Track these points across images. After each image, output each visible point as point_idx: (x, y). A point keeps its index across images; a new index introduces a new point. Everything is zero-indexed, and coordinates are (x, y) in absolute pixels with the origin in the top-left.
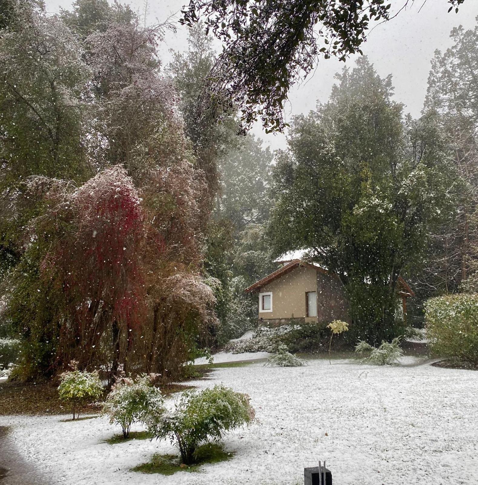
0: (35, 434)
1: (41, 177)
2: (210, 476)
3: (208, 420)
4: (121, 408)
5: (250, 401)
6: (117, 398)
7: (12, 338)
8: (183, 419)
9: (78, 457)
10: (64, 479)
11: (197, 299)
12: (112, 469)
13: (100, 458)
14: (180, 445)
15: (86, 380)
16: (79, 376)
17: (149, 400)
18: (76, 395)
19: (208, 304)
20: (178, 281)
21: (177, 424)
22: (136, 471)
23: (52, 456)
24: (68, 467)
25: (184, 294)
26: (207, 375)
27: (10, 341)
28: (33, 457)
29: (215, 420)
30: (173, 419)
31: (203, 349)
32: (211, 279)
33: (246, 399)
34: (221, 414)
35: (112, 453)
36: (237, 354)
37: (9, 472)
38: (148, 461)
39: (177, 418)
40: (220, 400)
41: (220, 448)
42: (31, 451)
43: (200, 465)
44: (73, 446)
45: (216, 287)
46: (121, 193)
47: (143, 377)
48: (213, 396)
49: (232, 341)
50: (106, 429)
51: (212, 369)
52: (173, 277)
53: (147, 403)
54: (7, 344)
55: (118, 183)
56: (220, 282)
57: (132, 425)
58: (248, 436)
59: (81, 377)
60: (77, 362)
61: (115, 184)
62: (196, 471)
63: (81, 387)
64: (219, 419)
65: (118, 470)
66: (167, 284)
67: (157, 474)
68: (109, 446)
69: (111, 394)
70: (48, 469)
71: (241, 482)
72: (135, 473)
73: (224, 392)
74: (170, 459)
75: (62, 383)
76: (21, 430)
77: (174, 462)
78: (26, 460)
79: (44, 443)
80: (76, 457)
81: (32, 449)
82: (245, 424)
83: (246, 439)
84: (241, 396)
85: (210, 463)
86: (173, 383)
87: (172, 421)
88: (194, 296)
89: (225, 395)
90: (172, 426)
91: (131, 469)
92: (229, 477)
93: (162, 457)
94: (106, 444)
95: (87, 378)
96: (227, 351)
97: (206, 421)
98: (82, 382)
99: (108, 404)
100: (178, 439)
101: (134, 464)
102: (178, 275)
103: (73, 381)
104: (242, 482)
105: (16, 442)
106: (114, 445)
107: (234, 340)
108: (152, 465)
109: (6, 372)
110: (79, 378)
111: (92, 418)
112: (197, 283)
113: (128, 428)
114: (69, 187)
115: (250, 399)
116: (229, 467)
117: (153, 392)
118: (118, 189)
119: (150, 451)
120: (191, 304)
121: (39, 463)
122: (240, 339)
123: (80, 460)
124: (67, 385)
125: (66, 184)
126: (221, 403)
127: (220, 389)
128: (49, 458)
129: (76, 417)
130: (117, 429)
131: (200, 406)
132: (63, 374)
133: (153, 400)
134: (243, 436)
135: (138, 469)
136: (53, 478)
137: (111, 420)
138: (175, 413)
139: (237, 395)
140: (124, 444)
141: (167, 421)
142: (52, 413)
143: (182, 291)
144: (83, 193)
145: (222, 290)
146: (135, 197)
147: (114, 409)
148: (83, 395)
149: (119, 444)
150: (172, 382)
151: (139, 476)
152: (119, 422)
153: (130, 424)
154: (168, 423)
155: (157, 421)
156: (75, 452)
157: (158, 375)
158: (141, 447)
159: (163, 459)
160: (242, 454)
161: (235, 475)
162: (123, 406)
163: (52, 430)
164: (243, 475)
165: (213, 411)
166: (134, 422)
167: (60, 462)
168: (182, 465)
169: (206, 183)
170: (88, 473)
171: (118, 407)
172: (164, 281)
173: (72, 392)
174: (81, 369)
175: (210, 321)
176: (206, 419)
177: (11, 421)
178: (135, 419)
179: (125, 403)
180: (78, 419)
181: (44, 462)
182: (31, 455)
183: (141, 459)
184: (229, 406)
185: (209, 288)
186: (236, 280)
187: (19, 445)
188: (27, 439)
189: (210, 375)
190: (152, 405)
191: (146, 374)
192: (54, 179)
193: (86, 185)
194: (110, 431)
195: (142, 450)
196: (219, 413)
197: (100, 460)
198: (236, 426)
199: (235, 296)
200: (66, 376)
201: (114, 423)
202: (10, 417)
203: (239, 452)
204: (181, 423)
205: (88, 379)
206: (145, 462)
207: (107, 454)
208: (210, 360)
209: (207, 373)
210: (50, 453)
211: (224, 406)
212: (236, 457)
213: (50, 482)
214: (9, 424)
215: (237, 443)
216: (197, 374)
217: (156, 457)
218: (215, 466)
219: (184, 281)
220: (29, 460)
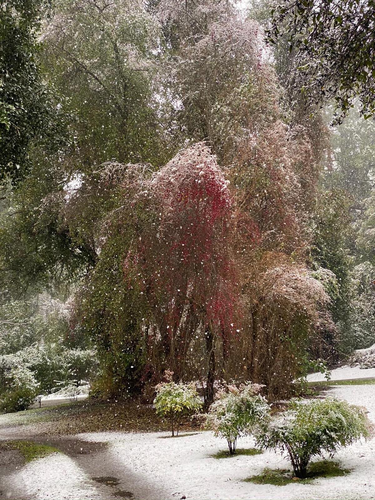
0: (137, 448)
1: (115, 164)
2: (324, 488)
3: (320, 432)
4: (225, 420)
5: (368, 414)
6: (220, 410)
7: (83, 349)
8: (292, 429)
9: (186, 469)
10: (176, 486)
11: (304, 298)
12: (222, 479)
13: (208, 471)
14: (292, 458)
15: (183, 393)
16: (175, 388)
17: (256, 409)
18: (174, 408)
19: (318, 303)
20: (278, 276)
21: (286, 434)
22: (247, 482)
23: (159, 468)
24: (178, 477)
25: (287, 291)
26: (323, 393)
27: (82, 352)
28: (140, 469)
29: (327, 432)
30: (282, 428)
31: (316, 360)
32: (321, 271)
33: (363, 412)
34: (334, 426)
35: (220, 466)
36: (367, 368)
37: (120, 481)
38: (258, 474)
39: (286, 428)
40: (332, 411)
41: (337, 465)
42: (137, 463)
43: (314, 479)
44: (178, 460)
45: (329, 281)
46: (205, 176)
47: (247, 385)
48: (324, 408)
49: (357, 351)
50: (210, 445)
51: (330, 386)
52: (272, 271)
53: (253, 411)
54: (79, 355)
55: (201, 165)
56: (334, 275)
57: (238, 440)
58: (369, 455)
59: (177, 389)
60: (172, 373)
61: (197, 166)
62: (310, 483)
63: (178, 400)
64: (332, 431)
65: (229, 480)
66: (265, 280)
67: (269, 485)
68: (216, 460)
69: (213, 405)
70: (158, 478)
71: (357, 494)
72: (246, 483)
73: (337, 403)
74: (282, 473)
75: (158, 396)
76: (121, 444)
77: (286, 475)
78: (134, 471)
79: (148, 456)
80: (183, 469)
81: (138, 462)
82: (363, 439)
83: (367, 458)
84: (357, 409)
85: (325, 477)
86: (281, 401)
87: (280, 430)
88: (300, 293)
89: (338, 407)
90: (281, 435)
91: (242, 480)
92: (345, 489)
93: (273, 471)
94: (213, 458)
95: (184, 390)
96: (352, 364)
97: (318, 433)
98: (179, 395)
99: (211, 416)
100: (289, 451)
101: (245, 477)
102: (278, 269)
103: (169, 393)
104: (359, 493)
105: (120, 456)
106: (221, 459)
107: (361, 350)
108: (264, 477)
109: (82, 389)
110: (175, 390)
111: (192, 435)
112: (302, 278)
113: (234, 444)
114: (145, 172)
115: (368, 412)
116: (346, 481)
117: (258, 401)
118: (202, 173)
119: (260, 466)
120: (296, 304)
121: (148, 473)
122: (370, 349)
123: (188, 471)
124: (164, 398)
125: (142, 168)
126: (334, 415)
127: (333, 400)
128: (156, 469)
129: (175, 434)
130: (223, 444)
131: (309, 415)
132: (158, 385)
133: (260, 409)
134: (364, 455)
135: (248, 480)
136: (165, 486)
137: (215, 433)
138: (283, 423)
139: (353, 407)
140: (231, 458)
141: (276, 430)
142: (147, 430)
143: (284, 289)
144: (161, 179)
145: (337, 284)
146: (221, 180)
147: (218, 421)
148: (181, 409)
149: (225, 459)
150: (279, 400)
151: (251, 485)
152: (224, 436)
153: (236, 438)
154: (277, 432)
155: (265, 430)
156: (181, 465)
157: (263, 386)
158: (250, 462)
159: (274, 473)
160: (361, 471)
161: (352, 488)
162: (227, 418)
163: (153, 445)
164: (360, 488)
165: (325, 423)
166: (240, 436)
167: (168, 473)
168: (295, 479)
169: (308, 142)
170: (199, 482)
171: (222, 419)
172: (261, 277)
173: (169, 406)
174: (177, 381)
175: (322, 325)
176: (318, 430)
177: (106, 438)
178: (241, 433)
179: (229, 416)
180: (177, 436)
181: (152, 473)
182: (138, 467)
183: (251, 472)
184: (343, 419)
185: (318, 283)
186: (360, 268)
187: (123, 458)
188: (131, 453)
189: (329, 393)
190: (259, 413)
191: (250, 382)
192: (129, 165)
193: (165, 169)
194: (214, 447)
195: (252, 464)
196: (332, 425)
197: (209, 472)
198: (353, 441)
199: (360, 291)
200: (161, 388)
201: (219, 437)
202: (104, 433)
203: (357, 469)
204: (291, 433)
205: (184, 392)
206: (256, 475)
207: (215, 467)
208: (326, 374)
209: (325, 391)
210: (156, 465)
211: (337, 417)
212: (353, 473)
213: (163, 489)
214: (105, 441)
215: (356, 461)
216: (310, 391)
217: (267, 471)
218: (330, 480)
219: (286, 276)
220: (137, 471)
